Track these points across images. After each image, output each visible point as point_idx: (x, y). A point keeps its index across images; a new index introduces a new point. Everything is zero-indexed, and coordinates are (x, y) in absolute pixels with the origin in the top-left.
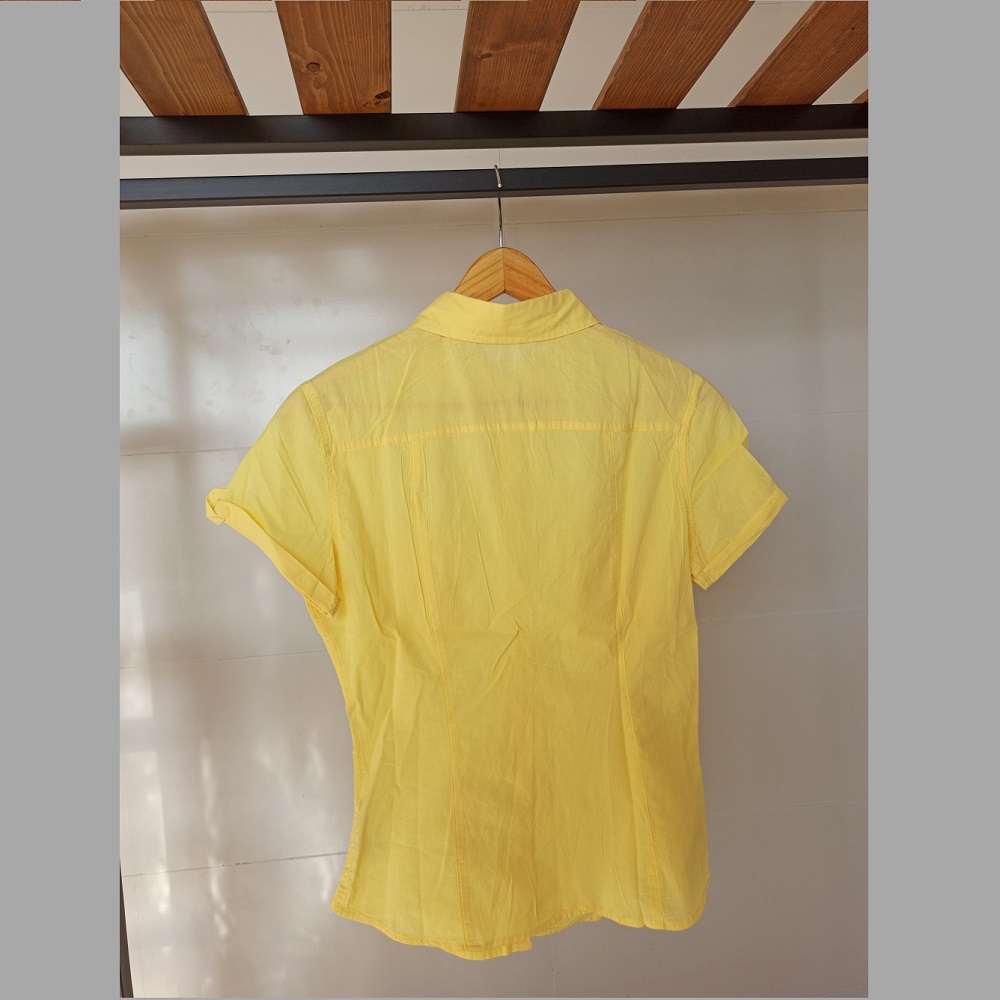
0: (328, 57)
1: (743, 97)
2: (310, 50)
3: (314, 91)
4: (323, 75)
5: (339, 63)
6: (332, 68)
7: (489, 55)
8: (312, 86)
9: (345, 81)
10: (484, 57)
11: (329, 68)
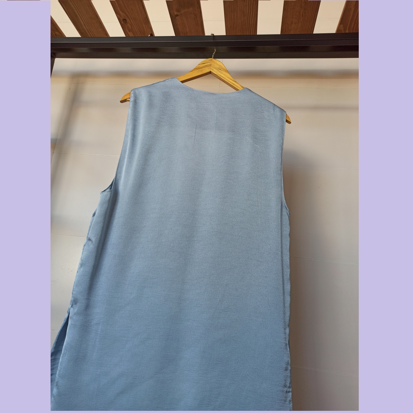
0: (127, 16)
2: (121, 12)
3: (129, 33)
4: (129, 25)
5: (131, 18)
6: (130, 21)
8: (127, 31)
9: (136, 28)
10: (175, 15)
11: (130, 22)
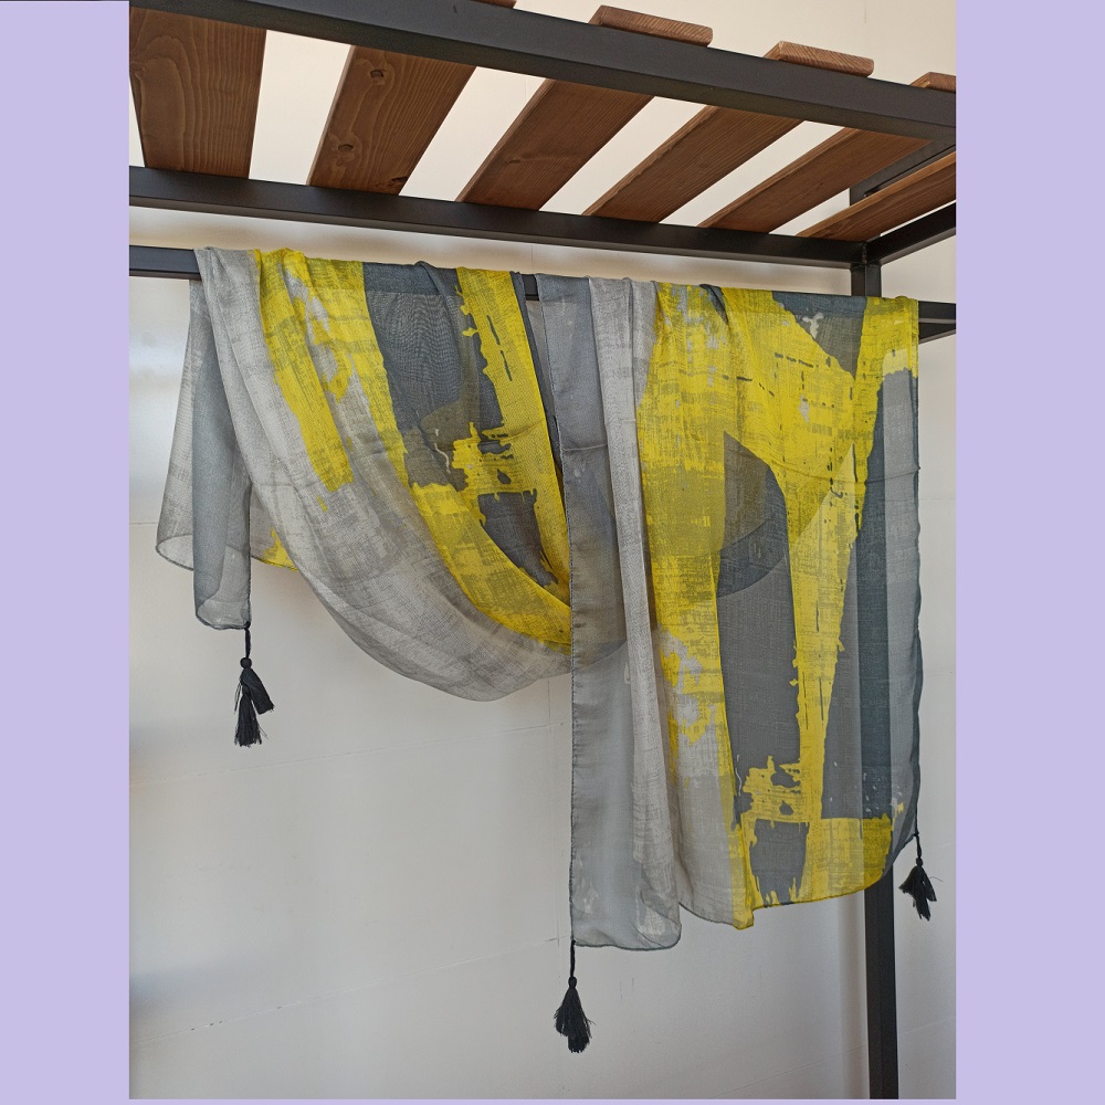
0: (364, 142)
1: (716, 220)
2: (351, 135)
3: (334, 166)
4: (351, 156)
5: (373, 148)
6: (364, 151)
7: (518, 161)
8: (334, 163)
9: (369, 164)
10: (512, 162)
11: (360, 151)
